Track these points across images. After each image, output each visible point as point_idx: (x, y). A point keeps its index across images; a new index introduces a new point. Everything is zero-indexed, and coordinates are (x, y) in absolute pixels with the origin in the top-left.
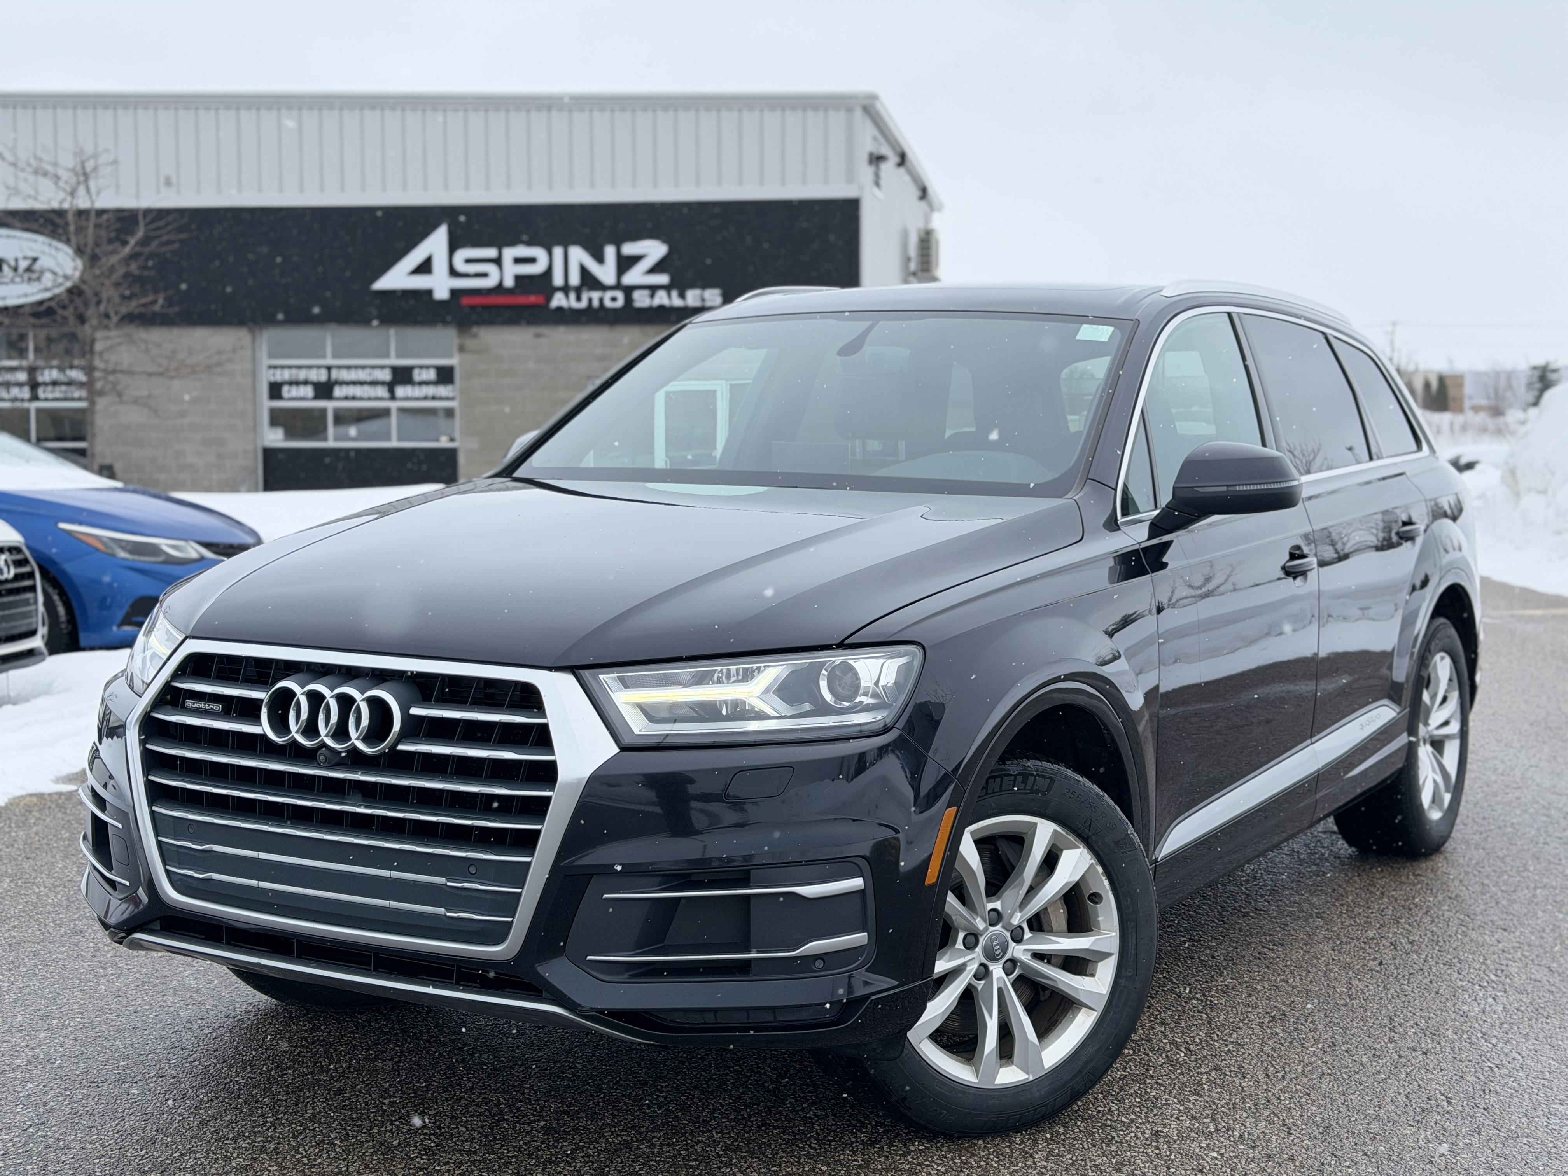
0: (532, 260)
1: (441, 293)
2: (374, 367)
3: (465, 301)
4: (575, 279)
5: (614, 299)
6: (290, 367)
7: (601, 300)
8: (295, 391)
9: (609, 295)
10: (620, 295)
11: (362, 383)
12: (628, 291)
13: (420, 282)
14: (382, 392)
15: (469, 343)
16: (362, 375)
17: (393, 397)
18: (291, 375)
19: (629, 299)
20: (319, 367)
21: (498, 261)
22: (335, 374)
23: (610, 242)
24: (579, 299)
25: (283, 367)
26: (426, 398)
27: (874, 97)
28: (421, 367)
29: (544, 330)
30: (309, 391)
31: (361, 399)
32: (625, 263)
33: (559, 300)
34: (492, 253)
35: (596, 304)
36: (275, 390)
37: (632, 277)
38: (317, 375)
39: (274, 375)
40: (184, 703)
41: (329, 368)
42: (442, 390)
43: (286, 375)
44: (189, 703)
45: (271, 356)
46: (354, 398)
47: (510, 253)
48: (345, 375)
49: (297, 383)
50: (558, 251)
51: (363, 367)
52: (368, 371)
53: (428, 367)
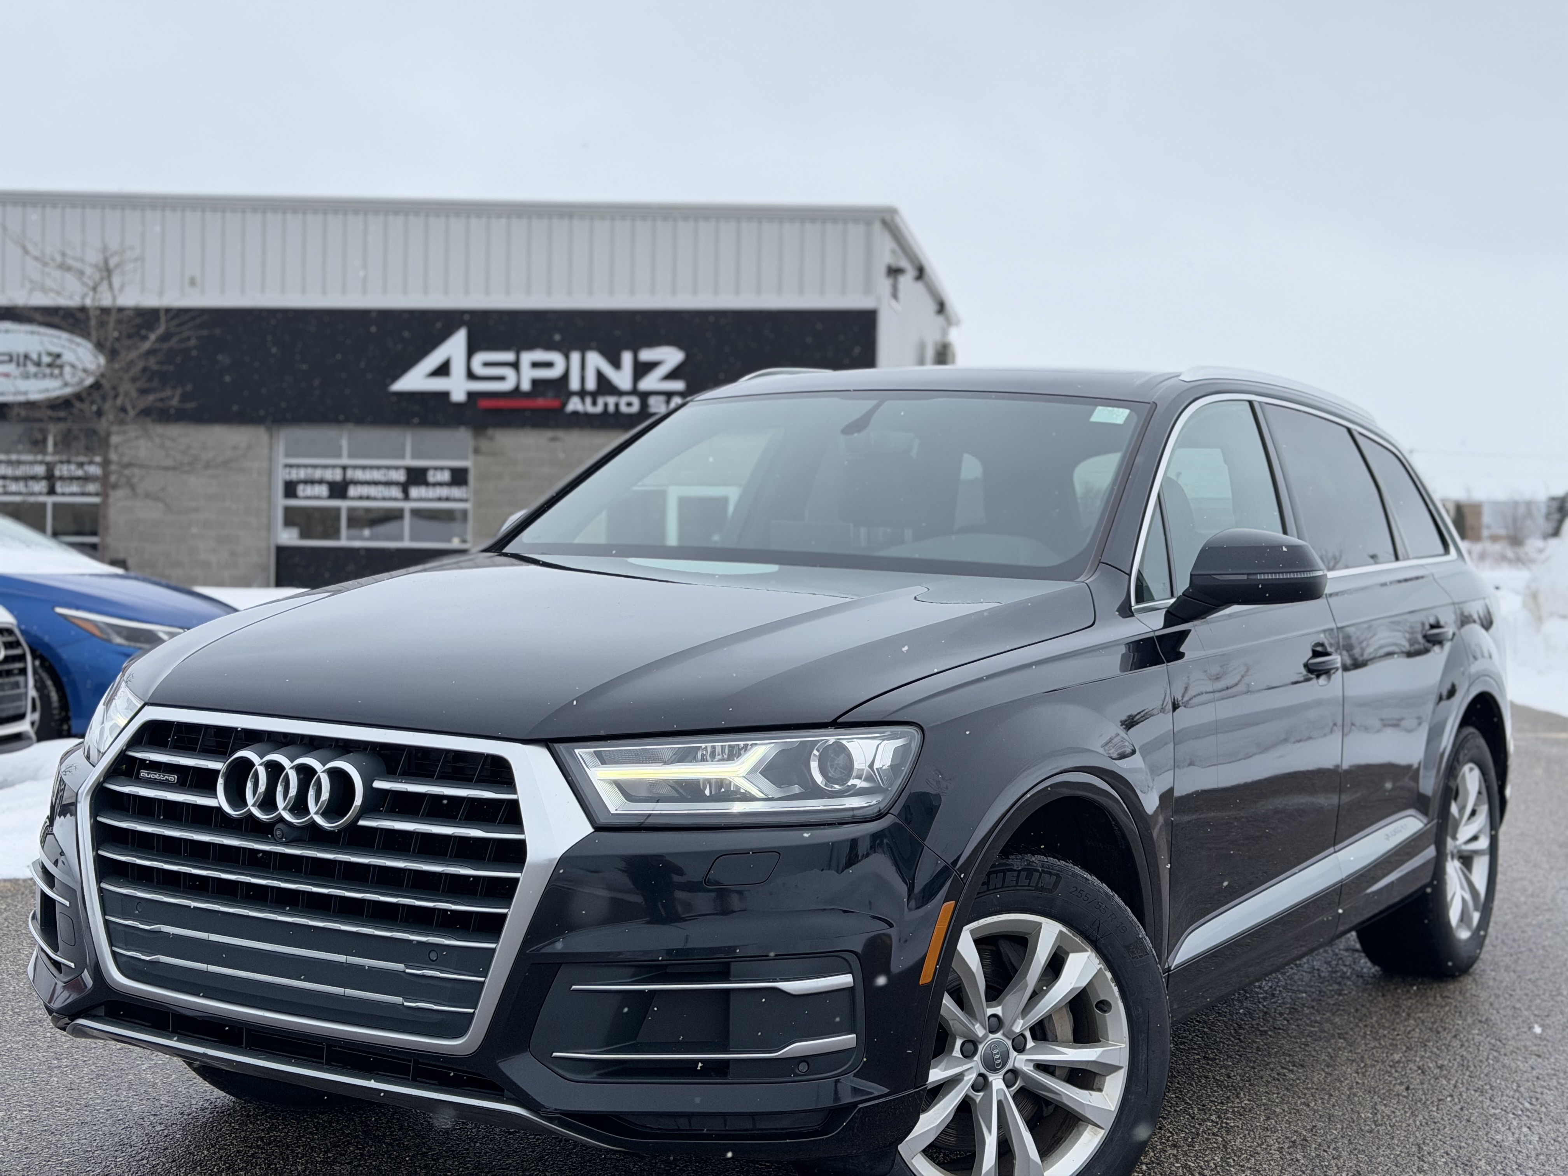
0: (549, 365)
1: (458, 396)
2: (388, 468)
3: (483, 404)
4: (591, 384)
5: (629, 404)
6: (306, 466)
7: (617, 405)
8: (309, 490)
9: (624, 400)
10: (636, 401)
11: (376, 483)
12: (644, 396)
13: (438, 384)
14: (396, 492)
15: (484, 444)
16: (377, 475)
17: (407, 497)
18: (306, 474)
19: (644, 405)
20: (334, 467)
21: (515, 365)
22: (350, 474)
23: (627, 348)
24: (594, 403)
25: (298, 466)
26: (440, 499)
27: (893, 211)
28: (436, 469)
29: (560, 434)
30: (323, 490)
31: (375, 499)
32: (642, 369)
33: (575, 404)
34: (509, 356)
35: (611, 408)
36: (290, 489)
37: (649, 383)
38: (332, 474)
39: (290, 473)
40: (138, 773)
41: (344, 468)
42: (456, 492)
43: (302, 474)
44: (144, 774)
45: (287, 455)
46: (368, 498)
47: (527, 357)
48: (359, 475)
49: (312, 482)
50: (575, 357)
51: (378, 468)
52: (383, 471)
53: (442, 469)
